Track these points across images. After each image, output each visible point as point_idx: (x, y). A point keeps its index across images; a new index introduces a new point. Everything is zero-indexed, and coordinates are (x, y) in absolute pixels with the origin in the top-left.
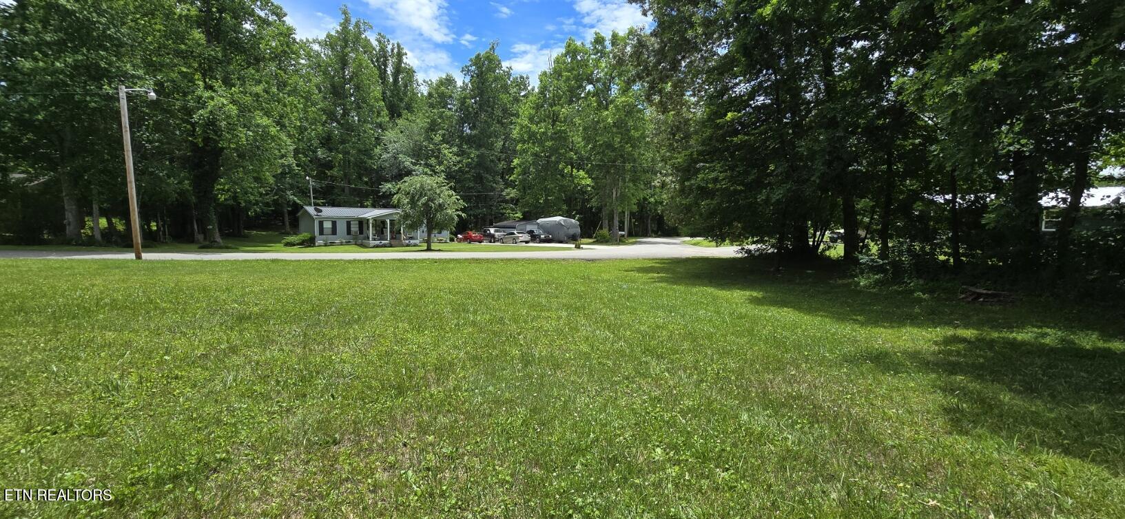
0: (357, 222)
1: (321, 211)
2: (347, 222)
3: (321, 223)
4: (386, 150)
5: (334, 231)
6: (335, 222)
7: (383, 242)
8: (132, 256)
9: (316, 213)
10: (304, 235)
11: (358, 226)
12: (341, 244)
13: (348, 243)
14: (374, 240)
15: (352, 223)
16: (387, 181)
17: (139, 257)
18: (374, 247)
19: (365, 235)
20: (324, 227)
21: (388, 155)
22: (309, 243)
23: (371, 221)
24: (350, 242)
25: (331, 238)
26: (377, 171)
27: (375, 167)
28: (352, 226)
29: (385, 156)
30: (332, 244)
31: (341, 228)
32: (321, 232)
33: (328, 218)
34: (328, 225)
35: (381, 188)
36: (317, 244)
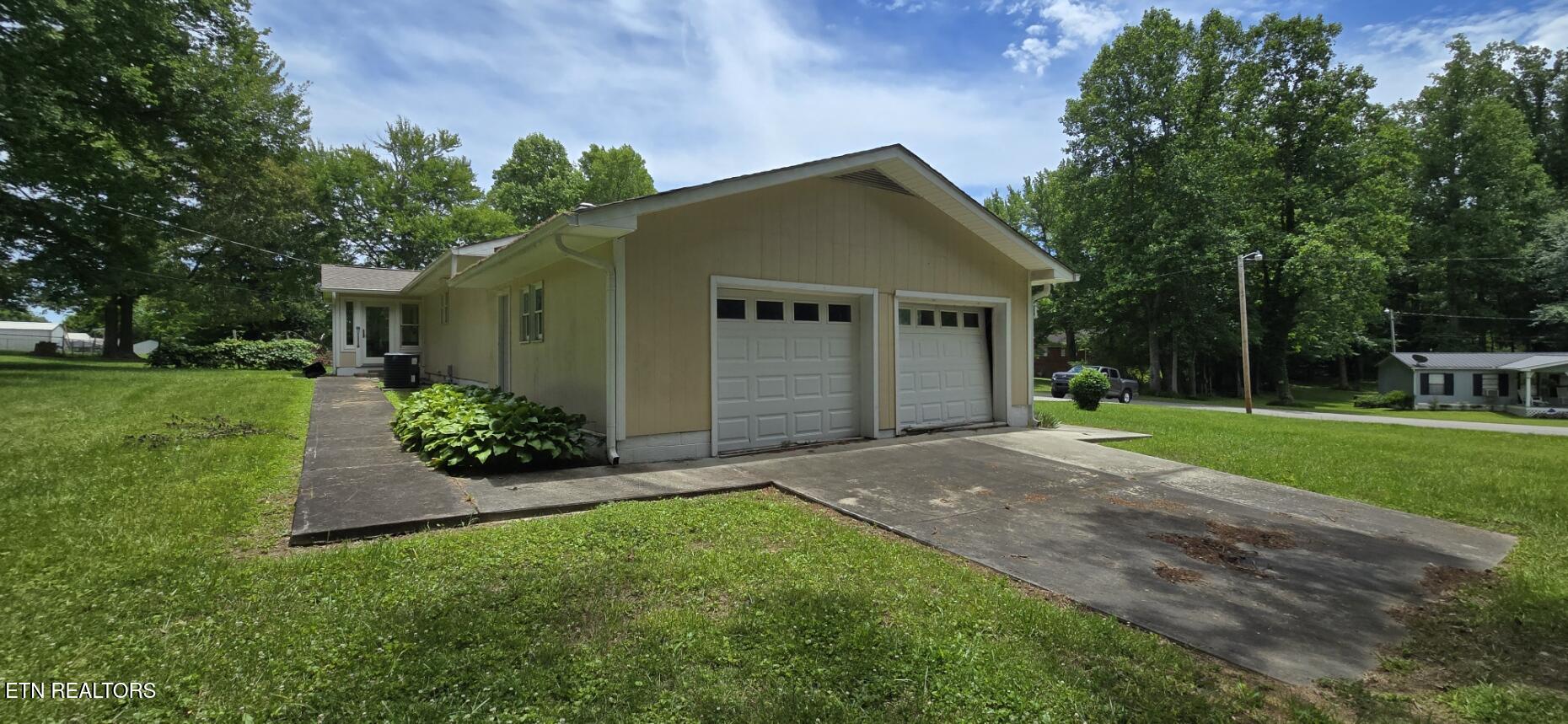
0: (1496, 377)
1: (1425, 360)
2: (1474, 375)
3: (1425, 378)
4: (1548, 246)
5: (1449, 388)
6: (1452, 375)
7: (1555, 409)
8: (1244, 410)
9: (1415, 362)
10: (1397, 394)
11: (1496, 382)
12: (1463, 409)
13: (1476, 408)
14: (1536, 405)
15: (1484, 377)
16: (1552, 300)
17: (1249, 411)
18: (1535, 417)
19: (1512, 396)
20: (1430, 382)
21: (1555, 255)
22: (1406, 404)
23: (1529, 376)
24: (1479, 407)
25: (1444, 400)
26: (1523, 287)
27: (1522, 280)
28: (1484, 382)
29: (1545, 257)
30: (1444, 408)
31: (1463, 384)
32: (1425, 389)
33: (1436, 371)
34: (1437, 380)
35: (1535, 315)
36: (1416, 407)
